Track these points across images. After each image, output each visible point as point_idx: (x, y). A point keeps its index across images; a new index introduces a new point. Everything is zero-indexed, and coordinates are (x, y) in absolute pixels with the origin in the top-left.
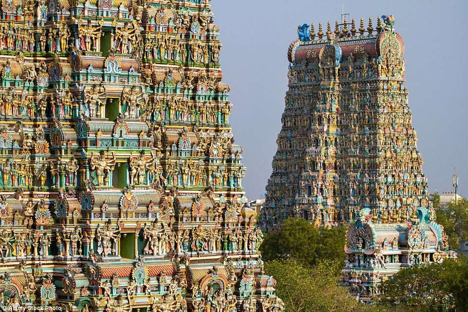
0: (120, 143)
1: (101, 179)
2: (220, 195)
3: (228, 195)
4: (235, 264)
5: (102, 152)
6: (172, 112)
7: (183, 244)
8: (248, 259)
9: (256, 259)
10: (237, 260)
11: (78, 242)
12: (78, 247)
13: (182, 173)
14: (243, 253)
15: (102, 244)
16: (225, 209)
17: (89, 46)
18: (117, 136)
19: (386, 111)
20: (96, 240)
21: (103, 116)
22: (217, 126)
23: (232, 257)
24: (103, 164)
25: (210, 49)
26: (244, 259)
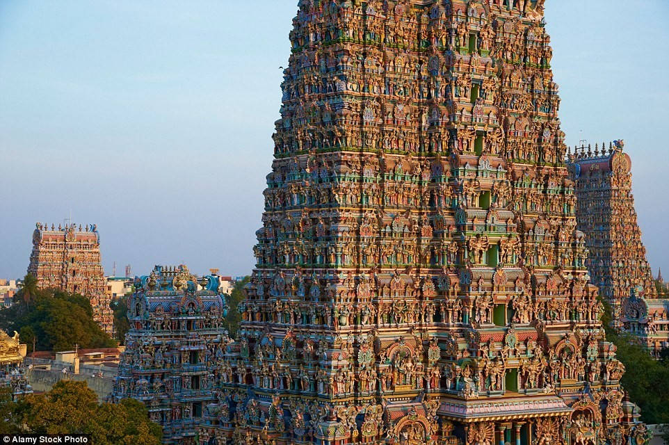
0: (492, 228)
1: (477, 258)
2: (568, 273)
3: (574, 273)
4: (582, 331)
5: (478, 236)
6: (529, 203)
7: (540, 314)
8: (592, 328)
9: (599, 328)
10: (583, 328)
11: (459, 312)
12: (459, 316)
13: (538, 254)
14: (588, 323)
15: (479, 312)
16: (572, 285)
17: (465, 147)
18: (489, 222)
19: (616, 213)
20: (474, 310)
21: (477, 206)
22: (564, 215)
23: (580, 325)
24: (479, 246)
25: (558, 151)
26: (589, 328)
